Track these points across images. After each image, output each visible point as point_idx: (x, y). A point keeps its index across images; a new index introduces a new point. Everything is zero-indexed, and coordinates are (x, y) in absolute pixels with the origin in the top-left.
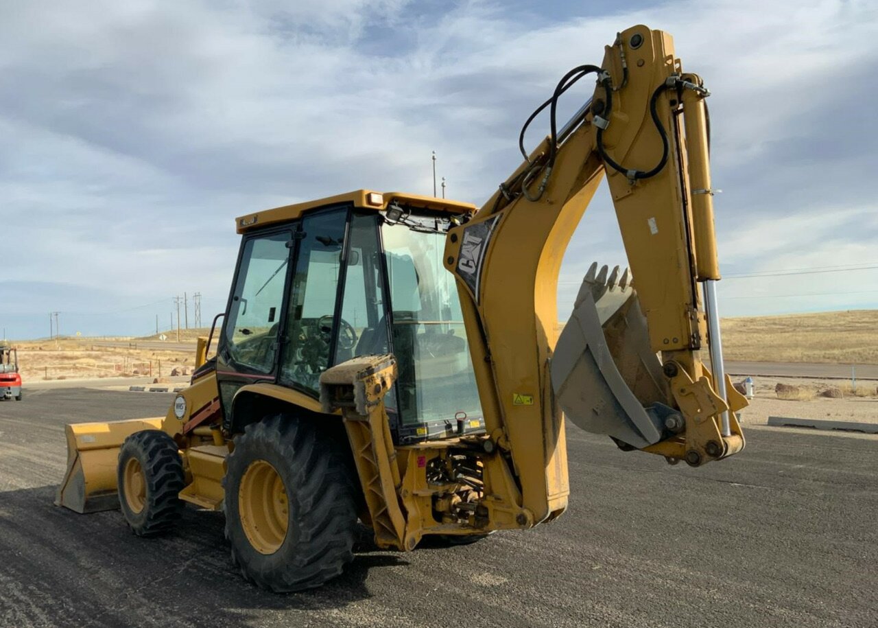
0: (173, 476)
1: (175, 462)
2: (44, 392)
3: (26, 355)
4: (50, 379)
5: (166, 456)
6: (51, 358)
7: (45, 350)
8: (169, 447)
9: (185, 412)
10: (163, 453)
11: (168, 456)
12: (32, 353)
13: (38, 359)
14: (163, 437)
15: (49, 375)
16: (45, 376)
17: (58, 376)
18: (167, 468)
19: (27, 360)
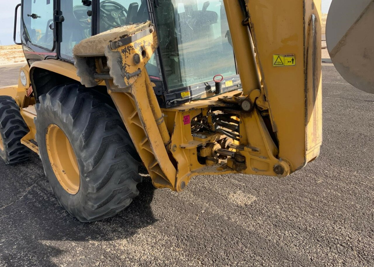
0: (17, 127)
1: (17, 118)
2: (13, 68)
3: (8, 51)
4: (17, 62)
5: (10, 114)
6: (18, 52)
7: (17, 49)
8: (13, 108)
9: (26, 82)
10: (7, 112)
11: (11, 114)
12: (10, 50)
13: (12, 53)
14: (8, 101)
15: (16, 60)
16: (14, 61)
17: (21, 60)
18: (12, 122)
19: (8, 54)
